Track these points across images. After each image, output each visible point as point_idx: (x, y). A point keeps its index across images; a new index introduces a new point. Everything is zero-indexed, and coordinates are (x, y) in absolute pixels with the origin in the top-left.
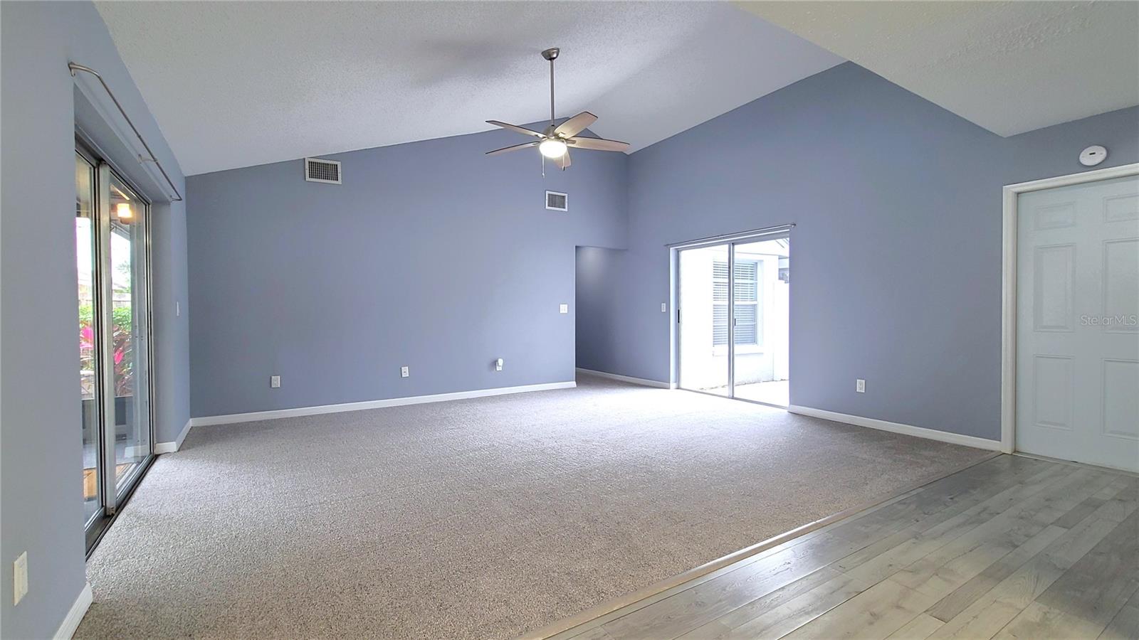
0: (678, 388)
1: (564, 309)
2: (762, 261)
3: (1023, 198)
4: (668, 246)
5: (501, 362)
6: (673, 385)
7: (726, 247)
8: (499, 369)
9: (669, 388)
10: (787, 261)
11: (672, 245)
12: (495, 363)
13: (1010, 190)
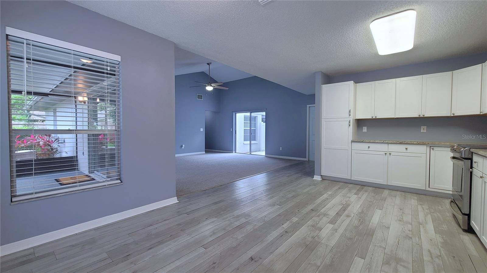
0: (235, 152)
1: (202, 130)
2: (257, 116)
3: (310, 108)
4: (233, 112)
5: (184, 146)
6: (234, 152)
7: (249, 113)
8: (183, 148)
9: (233, 153)
10: (265, 116)
11: (234, 112)
12: (182, 146)
13: (308, 106)
